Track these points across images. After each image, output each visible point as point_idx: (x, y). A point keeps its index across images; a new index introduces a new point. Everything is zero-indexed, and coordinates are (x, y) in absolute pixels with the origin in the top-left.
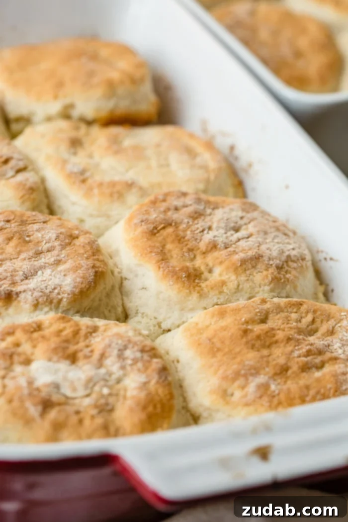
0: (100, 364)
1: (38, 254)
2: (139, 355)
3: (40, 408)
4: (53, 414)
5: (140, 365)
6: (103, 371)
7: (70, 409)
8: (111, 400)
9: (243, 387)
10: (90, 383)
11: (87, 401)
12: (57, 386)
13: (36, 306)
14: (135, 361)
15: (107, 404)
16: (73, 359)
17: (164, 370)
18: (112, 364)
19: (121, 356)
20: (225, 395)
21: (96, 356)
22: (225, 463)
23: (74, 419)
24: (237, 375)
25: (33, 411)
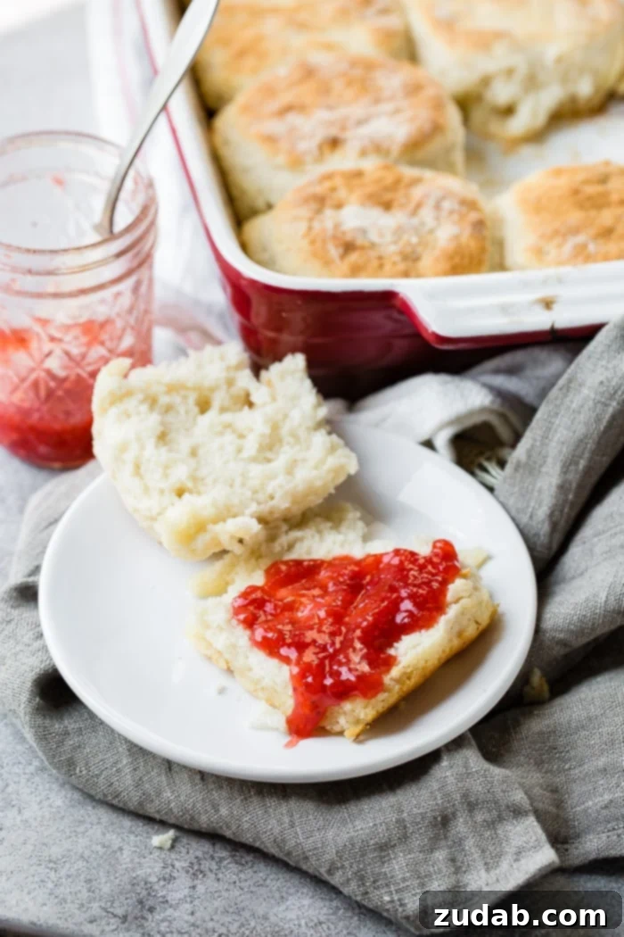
0: (415, 212)
1: (377, 101)
2: (456, 207)
3: (341, 250)
4: (354, 257)
5: (456, 217)
6: (415, 221)
7: (373, 254)
8: (419, 249)
9: (560, 246)
10: (399, 231)
11: (393, 248)
12: (364, 231)
13: (363, 153)
14: (451, 212)
15: (413, 252)
16: (387, 206)
17: (480, 225)
18: (427, 215)
19: (438, 207)
20: (539, 253)
21: (412, 205)
22: (505, 309)
23: (375, 263)
24: (556, 233)
25: (334, 252)
